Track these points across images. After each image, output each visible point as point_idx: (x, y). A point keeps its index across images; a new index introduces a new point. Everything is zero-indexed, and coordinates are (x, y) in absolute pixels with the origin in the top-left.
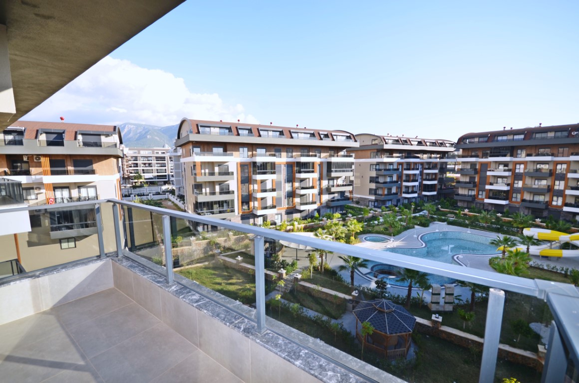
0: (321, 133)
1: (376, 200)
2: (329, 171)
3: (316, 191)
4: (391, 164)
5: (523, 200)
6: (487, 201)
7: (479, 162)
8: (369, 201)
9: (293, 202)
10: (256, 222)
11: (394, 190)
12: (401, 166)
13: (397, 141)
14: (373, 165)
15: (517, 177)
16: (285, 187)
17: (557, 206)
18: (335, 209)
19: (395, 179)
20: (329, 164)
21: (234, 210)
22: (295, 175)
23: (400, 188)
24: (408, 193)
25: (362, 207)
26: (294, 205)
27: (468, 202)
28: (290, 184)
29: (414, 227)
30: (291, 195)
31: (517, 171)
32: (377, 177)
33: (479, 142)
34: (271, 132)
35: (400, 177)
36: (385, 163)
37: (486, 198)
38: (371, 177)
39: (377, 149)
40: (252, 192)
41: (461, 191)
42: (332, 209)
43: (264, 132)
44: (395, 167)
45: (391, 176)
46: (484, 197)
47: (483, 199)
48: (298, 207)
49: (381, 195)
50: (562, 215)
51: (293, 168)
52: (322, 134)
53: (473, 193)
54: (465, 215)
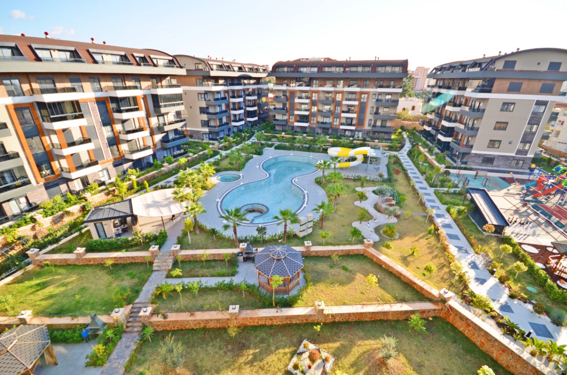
0: (135, 54)
1: (210, 133)
2: (157, 106)
3: (146, 133)
4: (218, 92)
5: (318, 122)
6: (296, 124)
7: (289, 90)
8: (203, 134)
9: (118, 150)
10: (72, 188)
11: (224, 120)
12: (227, 94)
13: (221, 66)
14: (201, 94)
15: (314, 103)
16: (102, 134)
17: (336, 125)
18: (172, 150)
19: (224, 108)
20: (155, 97)
21: (29, 181)
22: (113, 116)
23: (229, 117)
24: (235, 121)
25: (196, 140)
26: (122, 155)
27: (283, 125)
28: (109, 128)
29: (252, 157)
30: (114, 141)
31: (313, 98)
32: (207, 108)
33: (288, 72)
34: (56, 51)
35: (228, 106)
36: (213, 92)
37: (295, 122)
38: (201, 108)
39: (203, 76)
40: (51, 147)
41: (278, 117)
42: (168, 151)
43: (44, 52)
44: (223, 96)
45: (220, 106)
46: (293, 121)
47: (293, 123)
48: (128, 156)
49: (215, 127)
50: (339, 131)
51: (107, 105)
52: (137, 57)
53: (286, 118)
54: (283, 137)
